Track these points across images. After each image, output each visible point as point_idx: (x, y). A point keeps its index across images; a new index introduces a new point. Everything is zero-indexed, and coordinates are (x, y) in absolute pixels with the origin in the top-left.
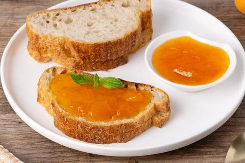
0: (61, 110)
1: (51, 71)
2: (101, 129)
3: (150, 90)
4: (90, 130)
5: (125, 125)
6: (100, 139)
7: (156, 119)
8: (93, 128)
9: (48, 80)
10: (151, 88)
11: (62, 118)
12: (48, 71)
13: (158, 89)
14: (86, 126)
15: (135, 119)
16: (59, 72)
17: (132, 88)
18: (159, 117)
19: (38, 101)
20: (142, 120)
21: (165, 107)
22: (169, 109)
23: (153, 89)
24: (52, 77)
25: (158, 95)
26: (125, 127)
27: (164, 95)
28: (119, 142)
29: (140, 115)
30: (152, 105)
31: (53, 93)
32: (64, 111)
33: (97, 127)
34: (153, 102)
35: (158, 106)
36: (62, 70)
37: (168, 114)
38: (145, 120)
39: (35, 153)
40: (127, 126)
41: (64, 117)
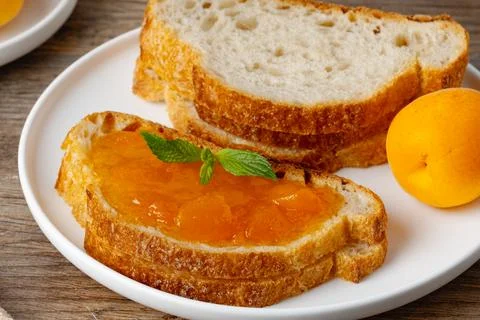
0: (106, 206)
1: (101, 121)
2: (198, 260)
3: (340, 187)
4: (171, 259)
5: (262, 256)
6: (192, 290)
7: (346, 258)
8: (179, 255)
9: (89, 138)
10: (344, 183)
11: (105, 224)
12: (93, 118)
13: (360, 187)
14: (163, 247)
15: (290, 248)
16: (120, 126)
17: (294, 178)
18: (354, 253)
19: (57, 187)
20: (307, 253)
21: (371, 230)
22: (380, 238)
23: (347, 187)
24: (101, 134)
25: (357, 201)
26: (260, 262)
27: (372, 201)
28: (241, 306)
29: (304, 240)
30: (337, 221)
31: (95, 169)
32: (113, 210)
33: (189, 253)
34: (342, 213)
35: (355, 225)
36: (129, 122)
37: (377, 248)
38: (317, 254)
39: (11, 267)
40: (265, 260)
41: (109, 223)
